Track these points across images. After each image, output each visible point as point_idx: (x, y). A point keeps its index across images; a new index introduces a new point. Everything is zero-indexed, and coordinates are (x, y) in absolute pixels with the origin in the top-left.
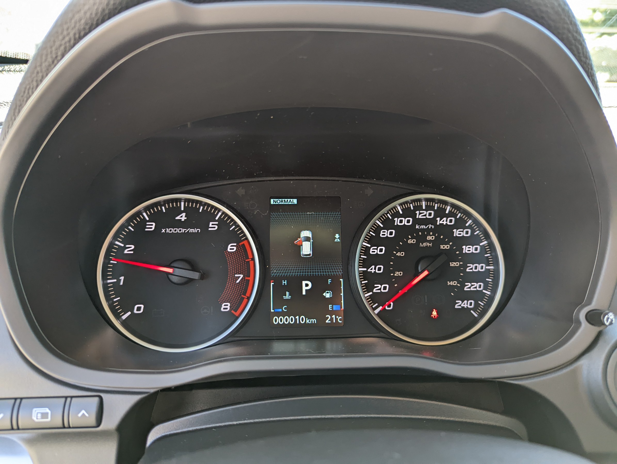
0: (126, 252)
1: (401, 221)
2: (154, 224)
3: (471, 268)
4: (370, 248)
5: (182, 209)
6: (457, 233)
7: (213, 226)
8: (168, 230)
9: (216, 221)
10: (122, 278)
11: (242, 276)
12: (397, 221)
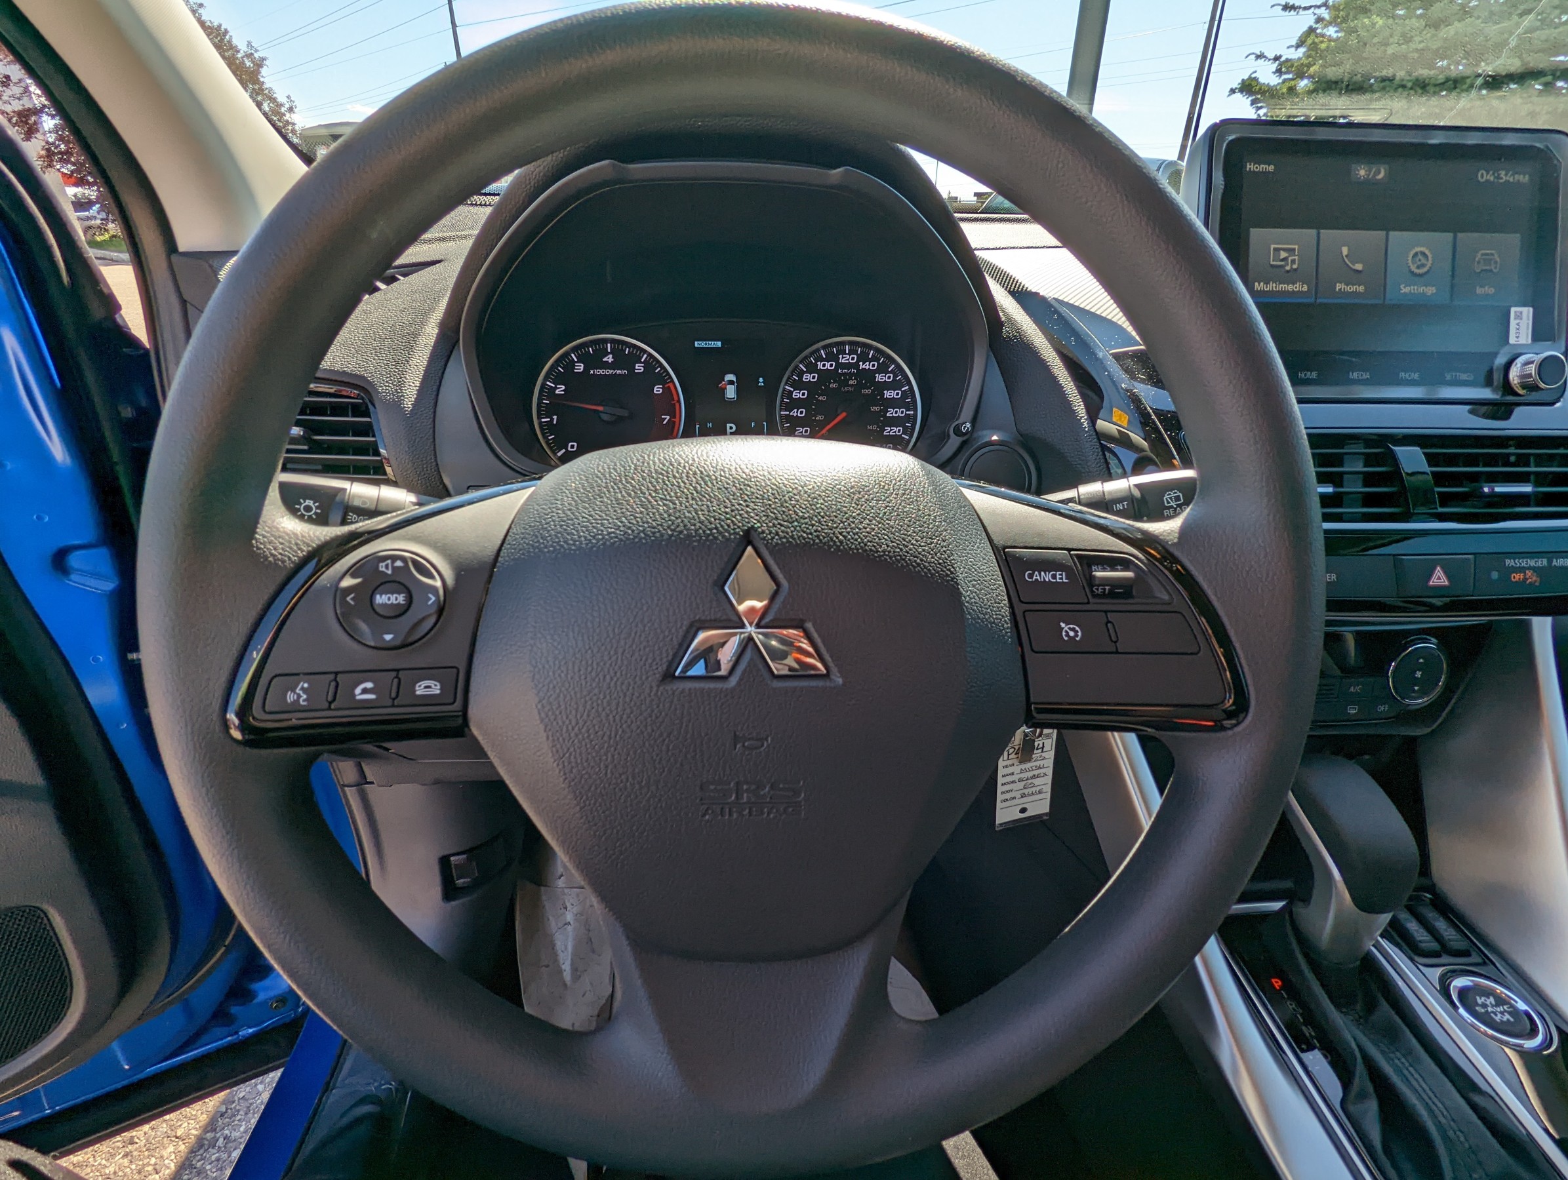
0: (557, 392)
1: (824, 365)
2: (582, 365)
3: (891, 413)
4: (792, 392)
5: (609, 351)
6: (879, 378)
7: (639, 368)
8: (596, 372)
9: (641, 363)
10: (555, 417)
11: (668, 417)
12: (820, 365)
